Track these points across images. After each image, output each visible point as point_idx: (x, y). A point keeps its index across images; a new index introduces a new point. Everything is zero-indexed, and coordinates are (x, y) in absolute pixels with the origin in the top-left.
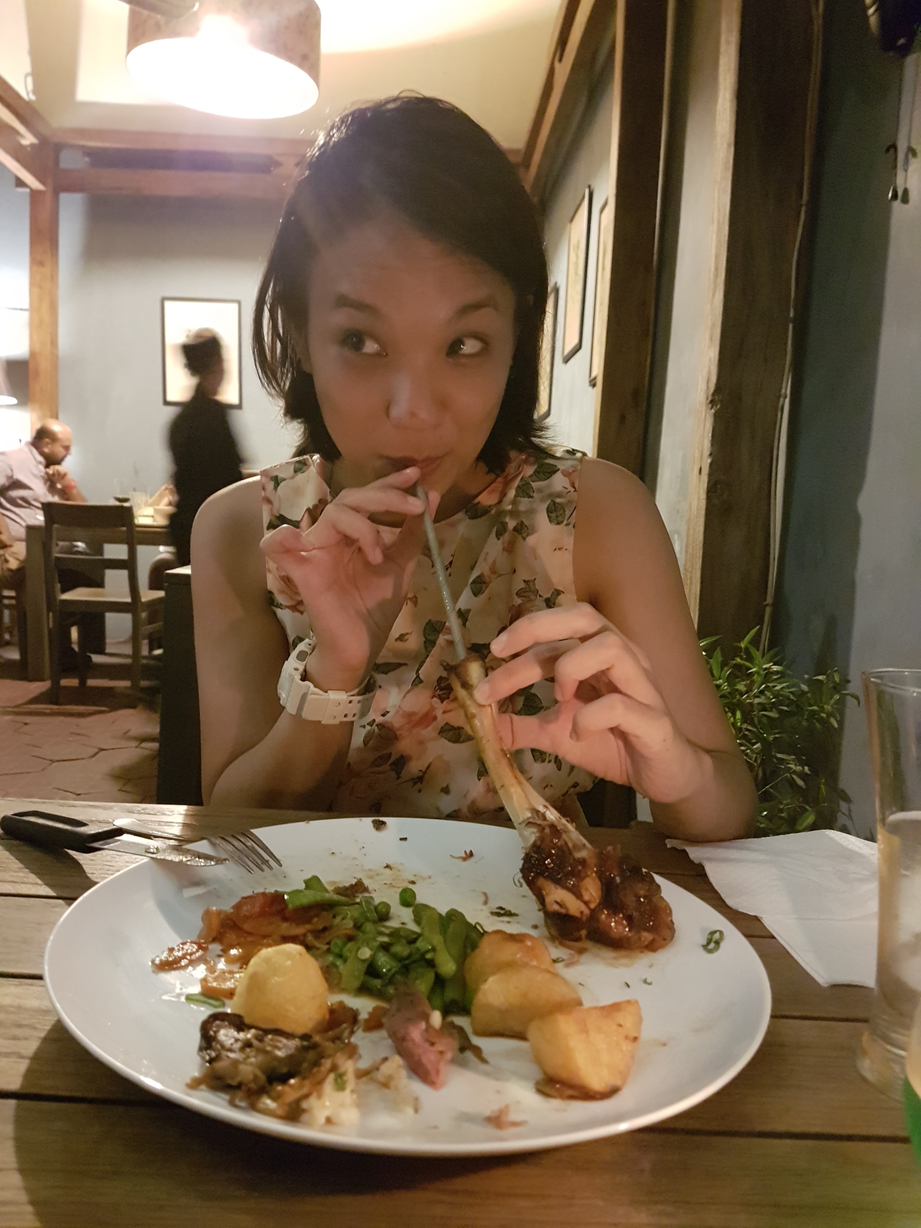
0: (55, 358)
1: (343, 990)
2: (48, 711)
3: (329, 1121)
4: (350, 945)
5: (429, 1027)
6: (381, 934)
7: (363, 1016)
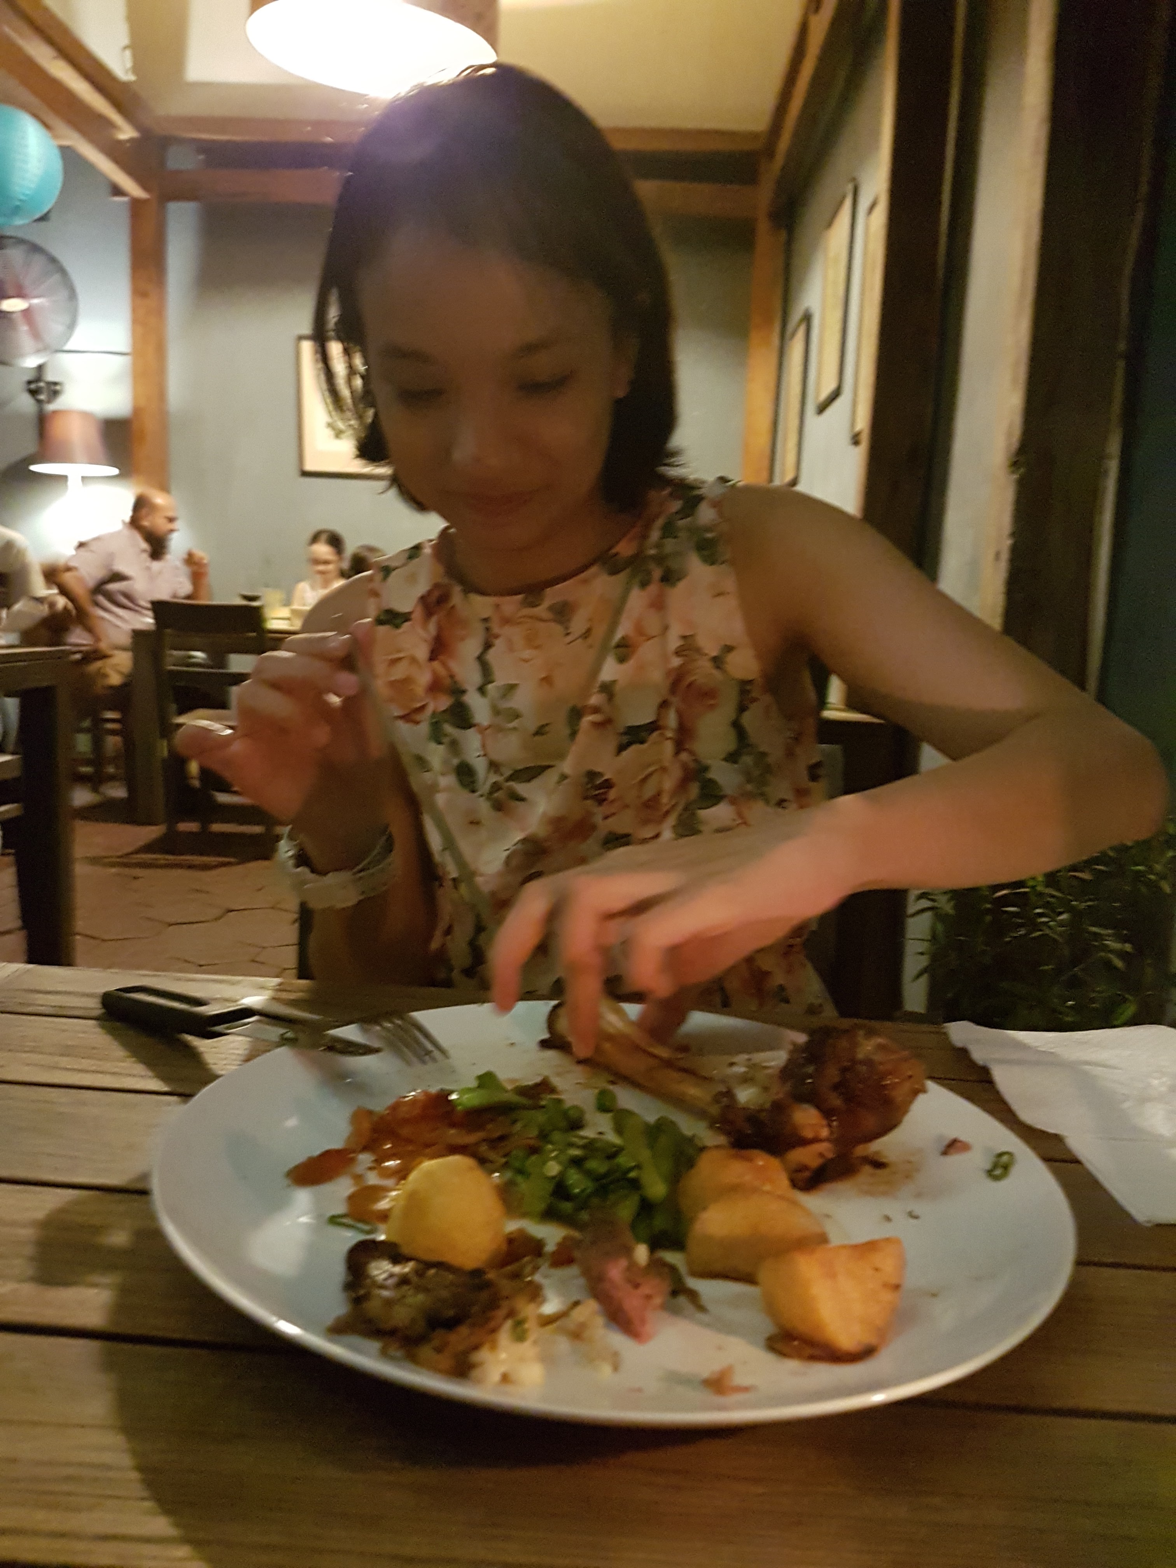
0: (163, 414)
1: (524, 1215)
2: (162, 862)
3: (505, 1378)
4: (534, 1158)
5: (633, 1265)
6: (572, 1145)
7: (550, 1247)
